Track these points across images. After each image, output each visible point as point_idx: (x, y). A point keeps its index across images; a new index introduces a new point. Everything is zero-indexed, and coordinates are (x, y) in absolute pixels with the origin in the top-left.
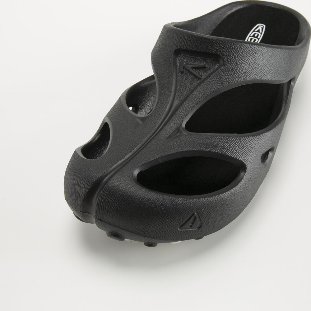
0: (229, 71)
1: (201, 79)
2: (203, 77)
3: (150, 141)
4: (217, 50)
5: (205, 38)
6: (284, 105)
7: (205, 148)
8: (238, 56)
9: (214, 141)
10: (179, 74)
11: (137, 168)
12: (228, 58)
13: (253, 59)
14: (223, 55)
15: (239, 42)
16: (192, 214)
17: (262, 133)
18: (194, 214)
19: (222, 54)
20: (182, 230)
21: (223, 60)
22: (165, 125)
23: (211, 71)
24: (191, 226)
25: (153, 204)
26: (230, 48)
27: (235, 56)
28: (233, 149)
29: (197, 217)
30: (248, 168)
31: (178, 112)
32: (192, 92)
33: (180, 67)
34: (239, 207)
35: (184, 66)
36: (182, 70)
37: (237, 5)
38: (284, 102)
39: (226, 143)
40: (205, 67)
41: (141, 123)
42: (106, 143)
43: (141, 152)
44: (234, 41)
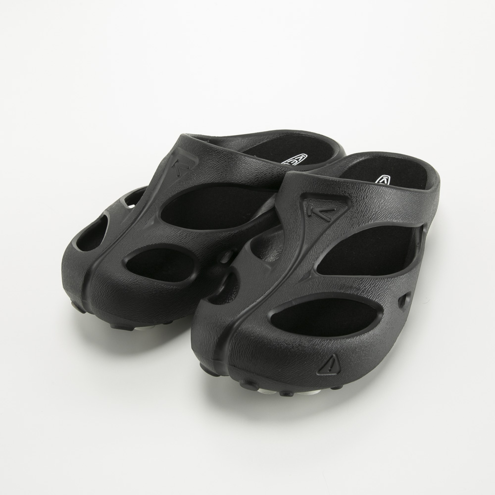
0: (358, 213)
1: (329, 222)
2: (333, 220)
3: (281, 285)
4: (345, 192)
5: (332, 181)
6: (417, 251)
7: (340, 289)
8: (367, 197)
9: (348, 283)
10: (306, 218)
11: (270, 310)
12: (357, 200)
13: (383, 201)
14: (351, 197)
15: (366, 184)
16: (330, 356)
17: (397, 276)
18: (332, 356)
19: (349, 195)
20: (321, 375)
21: (352, 202)
22: (295, 269)
23: (340, 213)
24: (330, 370)
25: (289, 344)
26: (358, 190)
27: (364, 198)
28: (368, 290)
29: (336, 359)
30: (385, 310)
31: (308, 255)
32: (322, 234)
33: (307, 211)
34: (379, 353)
35: (312, 210)
36: (310, 214)
37: (358, 156)
38: (417, 248)
39: (361, 284)
40: (334, 210)
41: (270, 268)
42: (229, 297)
43: (273, 296)
44: (362, 183)
